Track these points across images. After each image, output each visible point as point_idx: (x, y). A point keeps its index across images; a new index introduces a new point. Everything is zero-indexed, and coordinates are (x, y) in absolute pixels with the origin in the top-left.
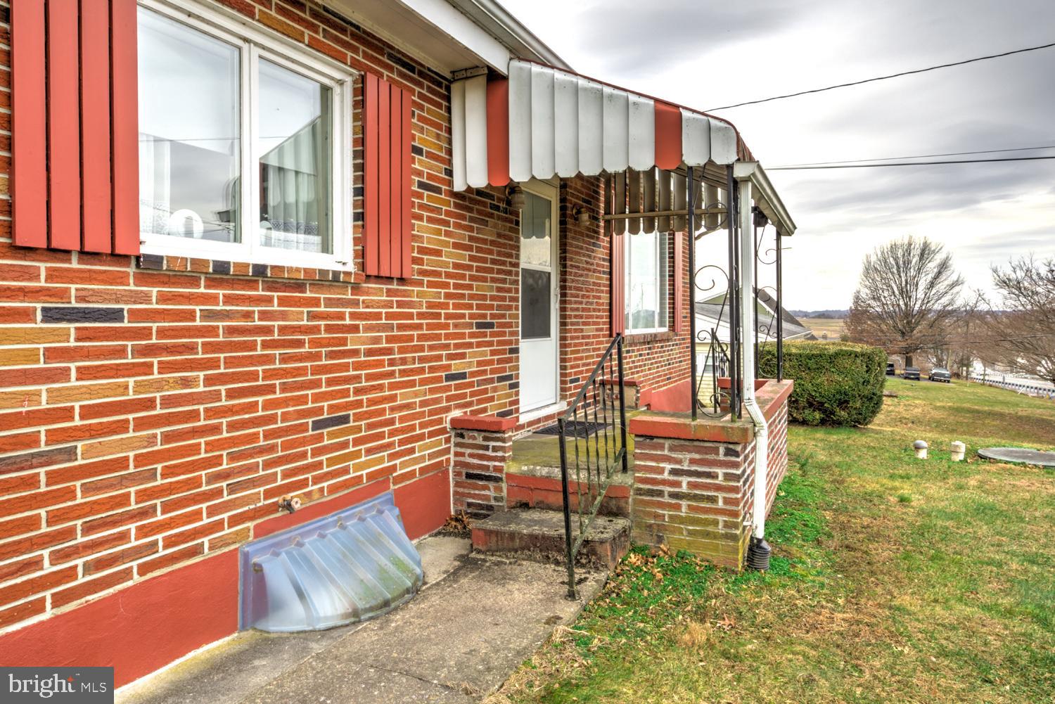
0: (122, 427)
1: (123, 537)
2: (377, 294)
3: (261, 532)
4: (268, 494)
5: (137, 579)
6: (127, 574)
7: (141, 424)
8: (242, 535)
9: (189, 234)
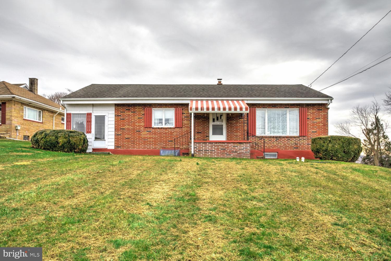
0: (151, 139)
1: (151, 146)
2: (177, 130)
3: (162, 149)
4: (163, 146)
5: (152, 149)
6: (151, 148)
7: (152, 139)
8: (160, 149)
9: (160, 125)
